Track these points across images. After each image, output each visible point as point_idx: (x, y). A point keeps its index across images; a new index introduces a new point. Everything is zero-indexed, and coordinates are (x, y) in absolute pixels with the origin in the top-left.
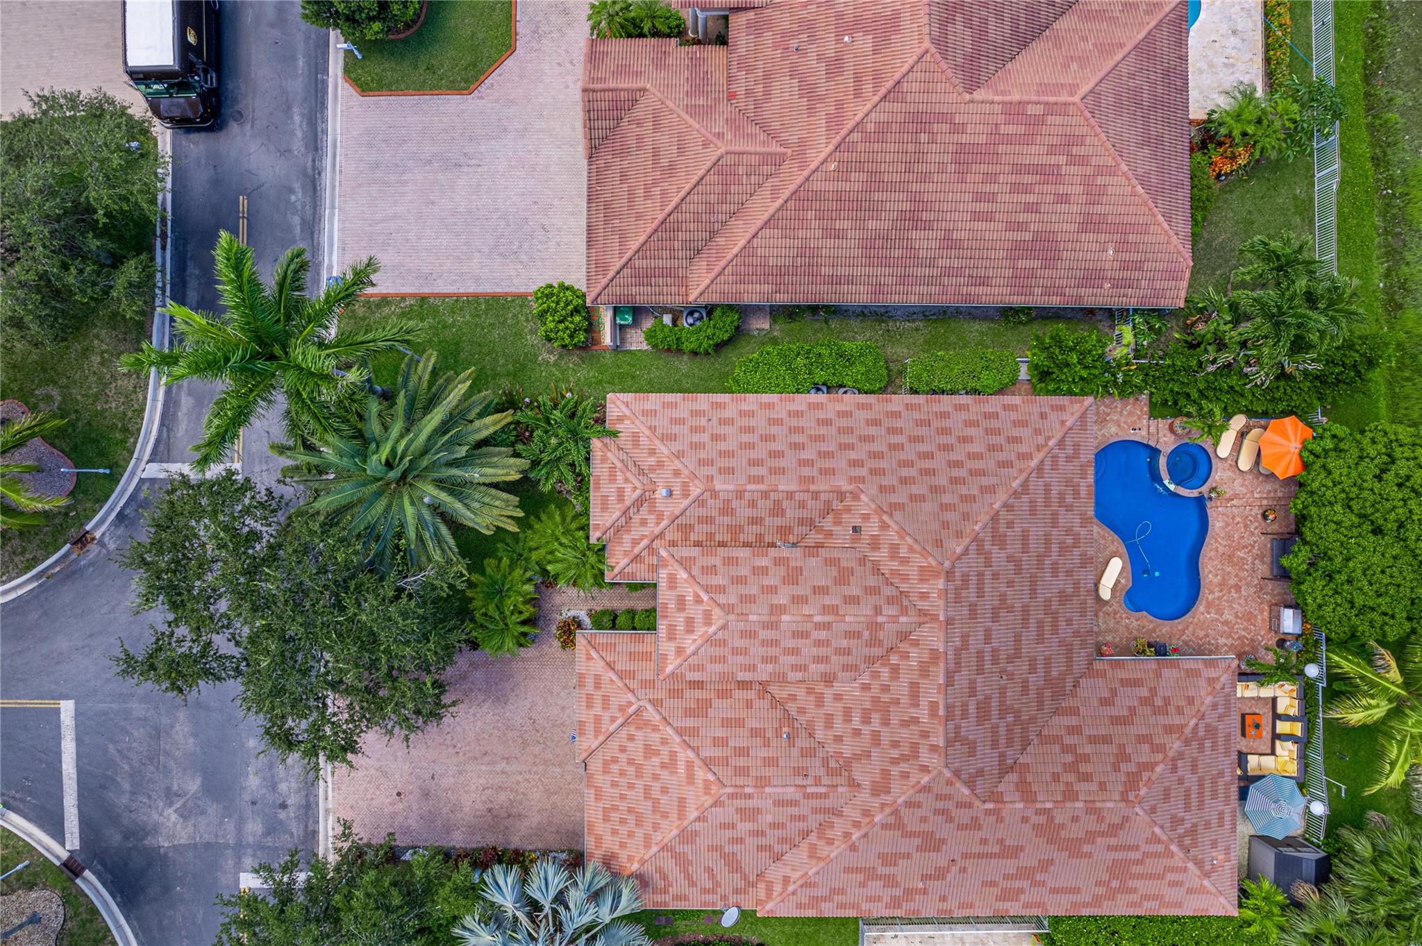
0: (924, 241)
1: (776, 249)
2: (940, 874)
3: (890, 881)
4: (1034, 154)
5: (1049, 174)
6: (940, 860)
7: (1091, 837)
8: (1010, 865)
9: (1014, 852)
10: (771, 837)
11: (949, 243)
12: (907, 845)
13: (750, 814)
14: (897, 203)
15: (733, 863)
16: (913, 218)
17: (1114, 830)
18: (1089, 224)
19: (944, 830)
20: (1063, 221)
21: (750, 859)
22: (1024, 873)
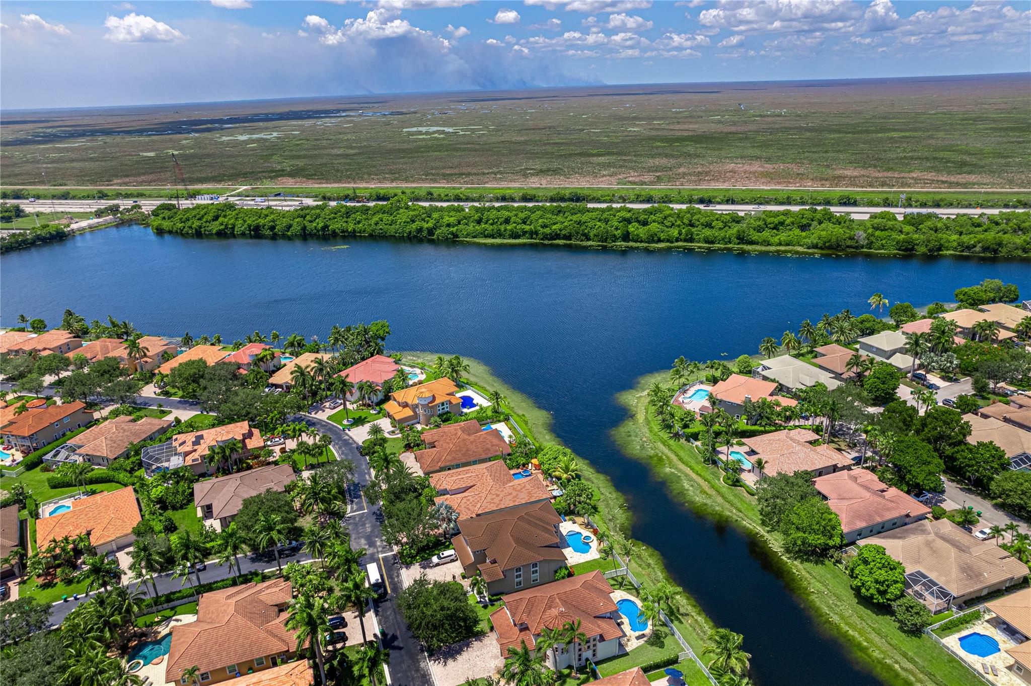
0: (471, 453)
1: (449, 458)
2: (501, 500)
3: (494, 503)
4: (481, 440)
5: (484, 442)
6: (500, 498)
7: (521, 489)
8: (512, 496)
9: (511, 494)
10: (473, 503)
11: (474, 452)
12: (494, 496)
13: (469, 500)
14: (465, 449)
15: (469, 509)
16: (468, 450)
17: (524, 487)
18: (492, 446)
19: (499, 493)
20: (489, 446)
21: (471, 508)
22: (514, 497)
